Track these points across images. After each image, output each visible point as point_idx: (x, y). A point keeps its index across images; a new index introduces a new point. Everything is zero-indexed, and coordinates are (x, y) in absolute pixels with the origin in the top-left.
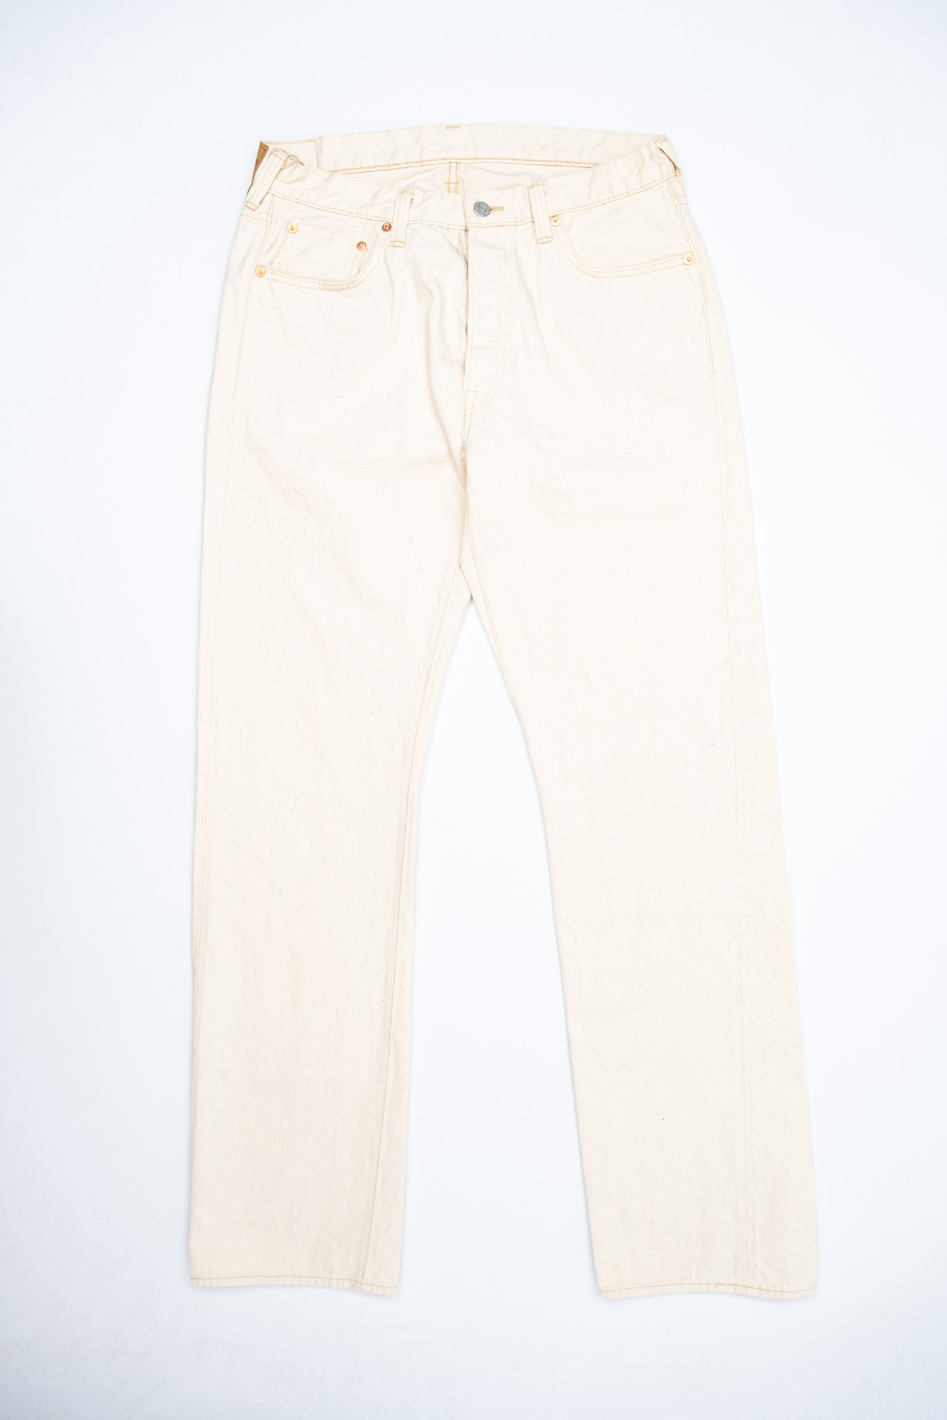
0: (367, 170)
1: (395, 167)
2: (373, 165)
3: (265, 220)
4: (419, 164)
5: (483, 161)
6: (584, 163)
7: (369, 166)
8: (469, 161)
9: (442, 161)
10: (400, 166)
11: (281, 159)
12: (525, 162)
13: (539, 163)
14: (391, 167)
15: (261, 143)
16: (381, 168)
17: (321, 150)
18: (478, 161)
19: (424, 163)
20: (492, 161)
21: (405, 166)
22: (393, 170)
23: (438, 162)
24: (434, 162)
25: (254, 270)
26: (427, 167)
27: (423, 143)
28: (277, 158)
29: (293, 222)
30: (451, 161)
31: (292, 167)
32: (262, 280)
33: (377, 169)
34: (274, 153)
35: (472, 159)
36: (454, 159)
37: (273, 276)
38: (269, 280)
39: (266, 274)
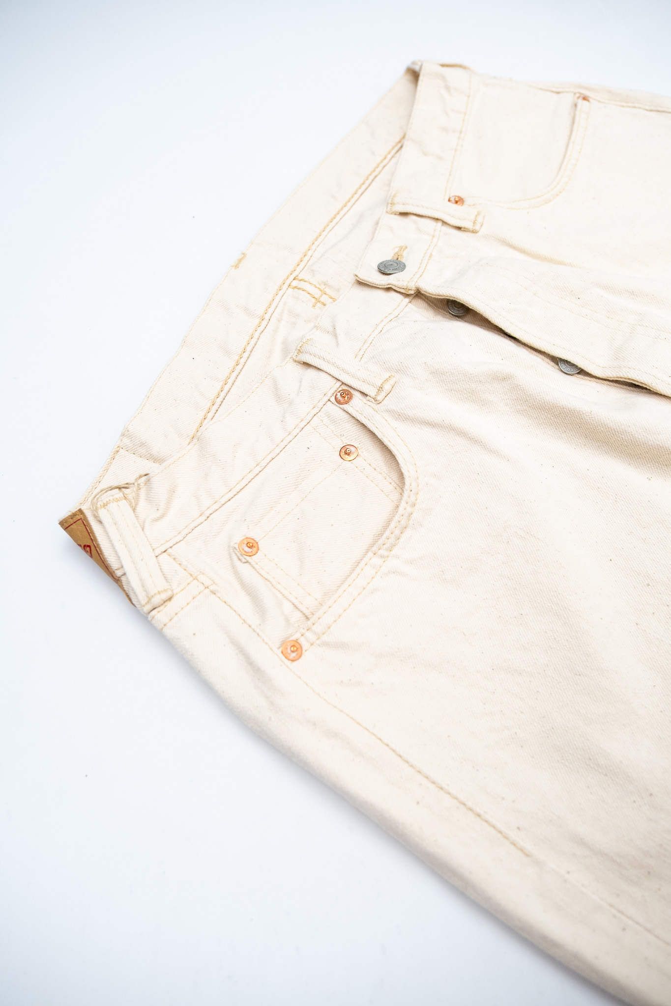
0: (223, 394)
1: (246, 355)
2: (209, 404)
3: (202, 587)
4: (264, 323)
5: (314, 247)
6: (389, 153)
7: (219, 389)
8: (302, 265)
9: (281, 293)
10: (249, 349)
11: (117, 500)
12: (346, 209)
13: (356, 197)
14: (242, 361)
15: (61, 523)
16: (234, 375)
17: (142, 444)
18: (310, 253)
19: (267, 317)
20: (320, 239)
21: (253, 342)
22: (248, 361)
23: (278, 298)
24: (276, 301)
25: (283, 658)
26: (275, 315)
27: (237, 306)
28: (111, 503)
29: (238, 538)
30: (288, 282)
31: (143, 492)
32: (307, 656)
33: (230, 381)
34: (99, 506)
35: (301, 258)
36: (288, 276)
37: (314, 628)
38: (318, 642)
39: (302, 641)
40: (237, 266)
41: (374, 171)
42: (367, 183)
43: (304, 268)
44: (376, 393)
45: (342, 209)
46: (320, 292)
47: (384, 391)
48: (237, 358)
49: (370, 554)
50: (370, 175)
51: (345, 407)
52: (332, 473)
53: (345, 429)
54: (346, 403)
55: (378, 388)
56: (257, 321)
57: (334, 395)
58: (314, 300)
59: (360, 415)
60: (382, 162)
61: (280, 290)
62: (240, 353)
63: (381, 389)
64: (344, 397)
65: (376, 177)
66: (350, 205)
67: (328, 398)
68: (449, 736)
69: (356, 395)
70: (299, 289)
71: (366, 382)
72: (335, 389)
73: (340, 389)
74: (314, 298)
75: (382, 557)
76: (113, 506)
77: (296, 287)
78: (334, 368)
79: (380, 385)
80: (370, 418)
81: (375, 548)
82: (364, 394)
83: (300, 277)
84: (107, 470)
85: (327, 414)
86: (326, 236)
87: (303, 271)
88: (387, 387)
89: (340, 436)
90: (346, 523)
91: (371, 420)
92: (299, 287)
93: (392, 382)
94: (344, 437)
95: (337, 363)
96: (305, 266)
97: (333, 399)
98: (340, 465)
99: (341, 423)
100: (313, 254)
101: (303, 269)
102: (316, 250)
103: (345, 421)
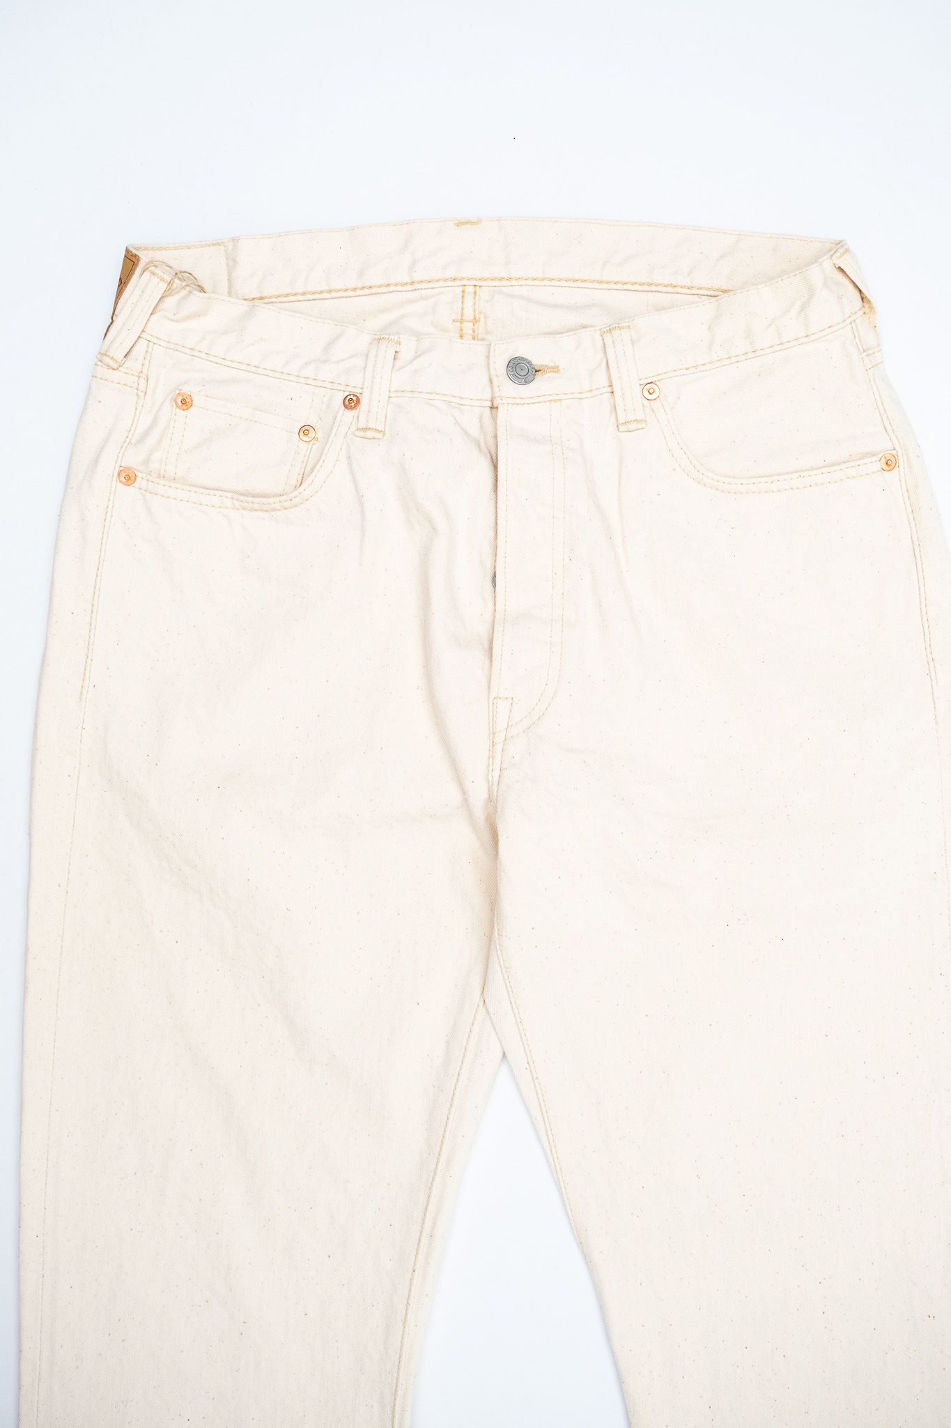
0: (317, 296)
1: (367, 291)
2: (301, 291)
3: (135, 385)
4: (409, 287)
5: (522, 282)
6: (700, 288)
8: (497, 283)
9: (450, 283)
10: (374, 290)
11: (162, 279)
13: (621, 286)
14: (359, 292)
15: (127, 251)
16: (340, 294)
17: (234, 261)
18: (514, 282)
19: (417, 286)
20: (537, 282)
21: (384, 290)
22: (362, 297)
23: (442, 284)
24: (436, 285)
25: (116, 474)
26: (423, 292)
27: (414, 253)
28: (156, 278)
29: (186, 389)
30: (465, 282)
31: (183, 293)
32: (130, 490)
33: (334, 294)
34: (150, 269)
35: (503, 278)
36: (473, 278)
37: (150, 484)
38: (143, 491)
39: (138, 480)
40: (459, 223)
43: (493, 287)
44: (362, 427)
46: (472, 318)
48: (360, 285)
49: (230, 495)
51: (342, 408)
52: (284, 430)
53: (327, 419)
54: (346, 407)
56: (407, 279)
57: (350, 393)
58: (459, 317)
59: (338, 425)
61: (454, 281)
62: (366, 285)
63: (366, 429)
64: (351, 403)
67: (345, 390)
68: (129, 615)
69: (357, 412)
70: (464, 297)
72: (355, 390)
74: (462, 316)
75: (233, 505)
76: (155, 280)
79: (369, 427)
80: (337, 434)
81: (235, 496)
83: (480, 290)
84: (202, 246)
85: (331, 397)
86: (545, 286)
87: (488, 288)
89: (317, 418)
90: (246, 463)
91: (336, 436)
93: (377, 435)
94: (320, 422)
96: (496, 287)
97: (346, 394)
98: (292, 432)
99: (330, 413)
100: (515, 285)
101: (490, 287)
102: (521, 285)
103: (329, 416)
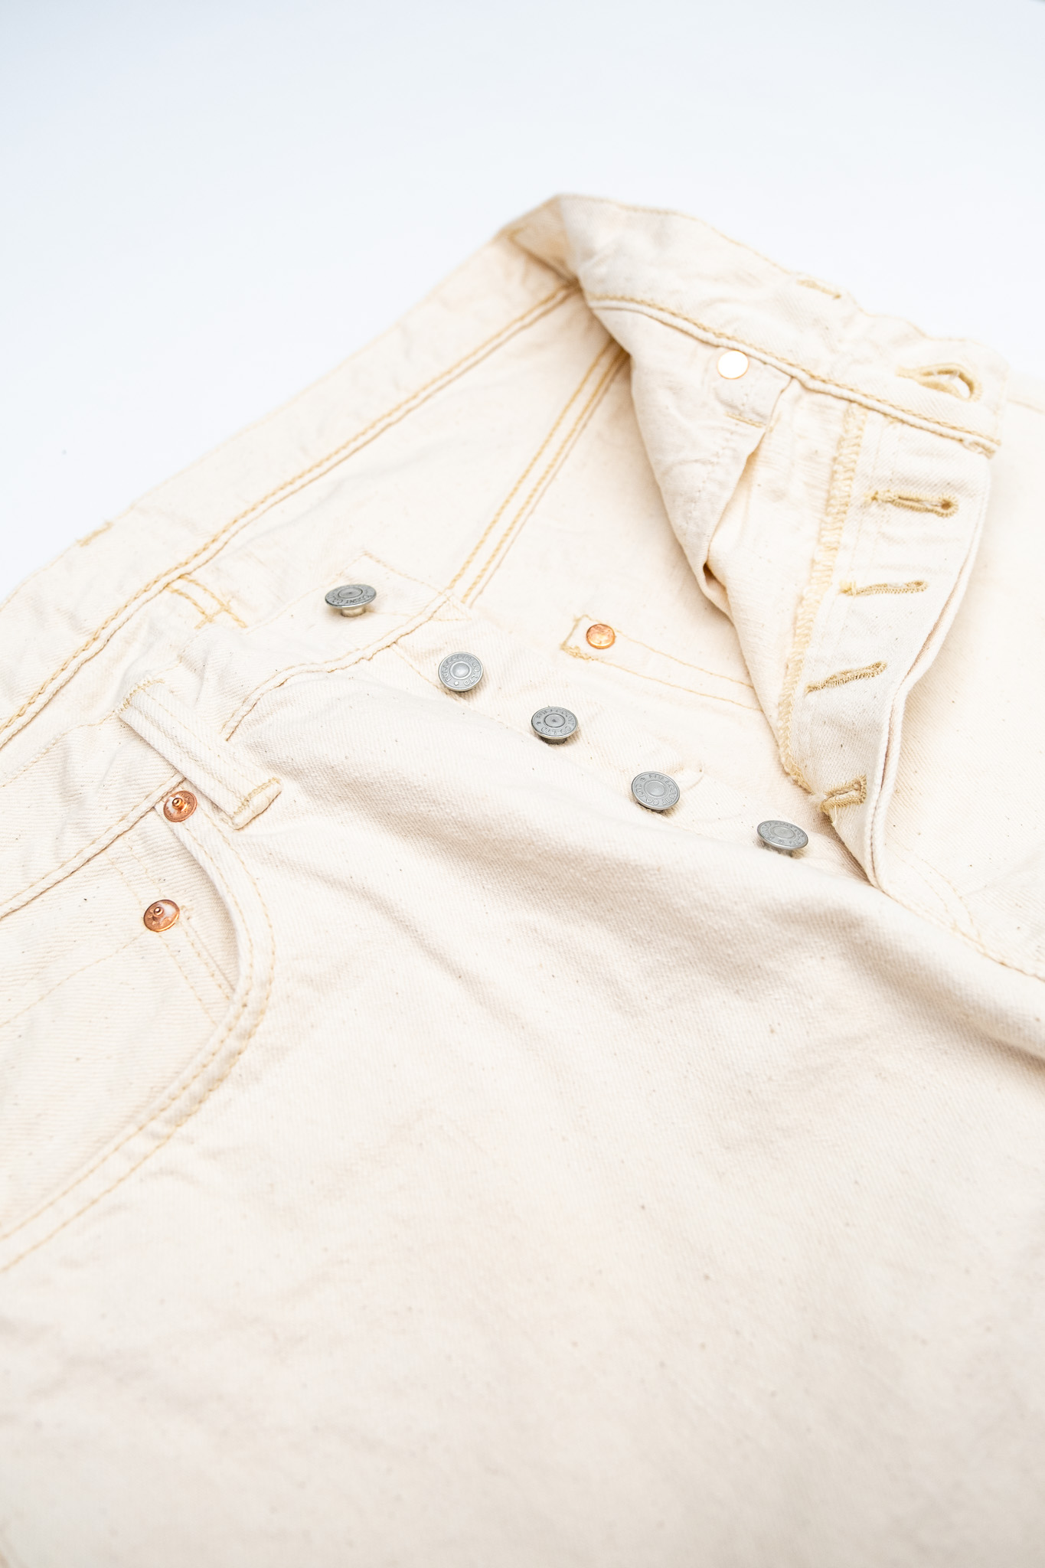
4: (96, 646)
5: (235, 529)
8: (205, 555)
9: (145, 597)
10: (51, 688)
12: (317, 472)
14: (33, 710)
18: (224, 538)
19: (105, 634)
20: (251, 516)
21: (63, 677)
22: (44, 711)
23: (135, 605)
24: (130, 610)
27: (58, 609)
30: (166, 581)
35: (206, 545)
36: (169, 571)
40: (86, 542)
41: (389, 415)
42: (371, 433)
43: (207, 561)
44: (237, 808)
45: (310, 470)
46: (219, 607)
47: (251, 807)
48: (24, 701)
49: (132, 1128)
50: (380, 420)
51: (177, 826)
52: (117, 952)
53: (169, 868)
54: (179, 820)
55: (243, 799)
56: (82, 641)
57: (165, 800)
58: (201, 617)
59: (197, 847)
60: (407, 402)
61: (145, 591)
62: (31, 694)
63: (245, 803)
64: (180, 809)
65: (389, 425)
66: (327, 465)
67: (150, 805)
69: (203, 805)
70: (181, 594)
71: (224, 783)
72: (166, 788)
73: (179, 789)
74: (203, 613)
75: (154, 1136)
77: (176, 591)
78: (173, 746)
79: (246, 795)
80: (213, 857)
81: (144, 1116)
82: (216, 807)
83: (195, 575)
85: (143, 836)
86: (264, 511)
87: (203, 568)
88: (259, 801)
89: (157, 881)
91: (214, 860)
92: (183, 591)
93: (270, 792)
94: (165, 884)
95: (179, 738)
96: (211, 558)
97: (160, 807)
98: (135, 939)
99: (164, 857)
100: (229, 539)
101: (204, 564)
102: (237, 532)
103: (173, 854)
